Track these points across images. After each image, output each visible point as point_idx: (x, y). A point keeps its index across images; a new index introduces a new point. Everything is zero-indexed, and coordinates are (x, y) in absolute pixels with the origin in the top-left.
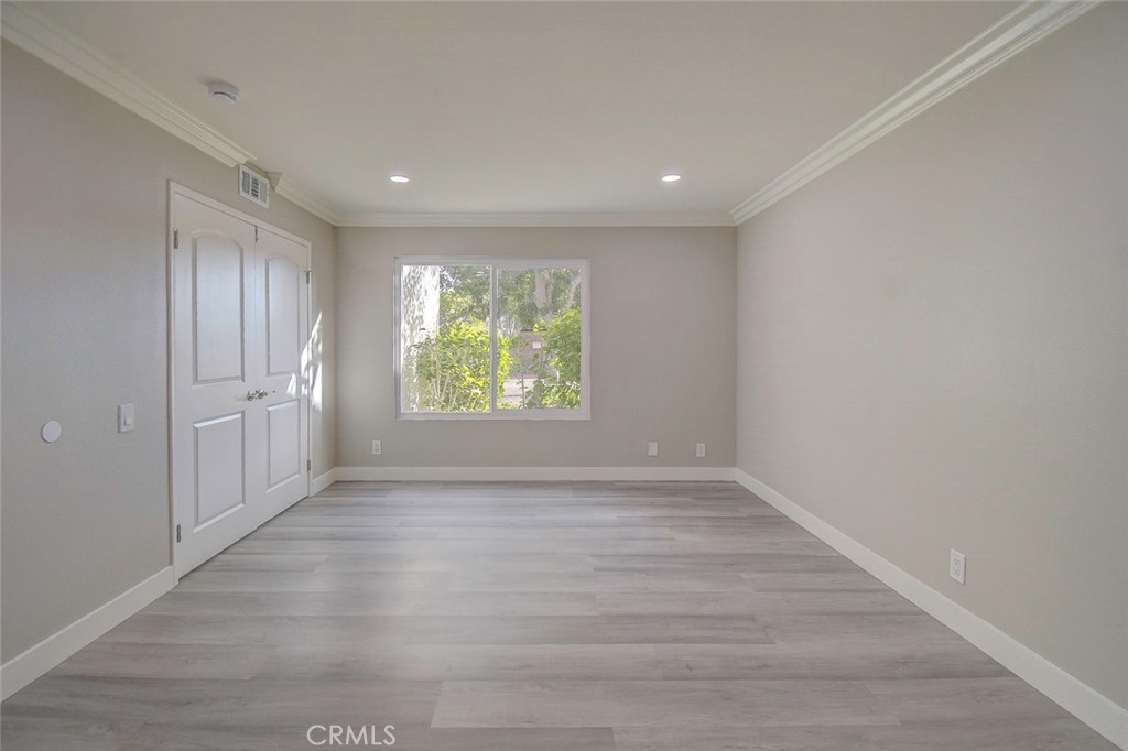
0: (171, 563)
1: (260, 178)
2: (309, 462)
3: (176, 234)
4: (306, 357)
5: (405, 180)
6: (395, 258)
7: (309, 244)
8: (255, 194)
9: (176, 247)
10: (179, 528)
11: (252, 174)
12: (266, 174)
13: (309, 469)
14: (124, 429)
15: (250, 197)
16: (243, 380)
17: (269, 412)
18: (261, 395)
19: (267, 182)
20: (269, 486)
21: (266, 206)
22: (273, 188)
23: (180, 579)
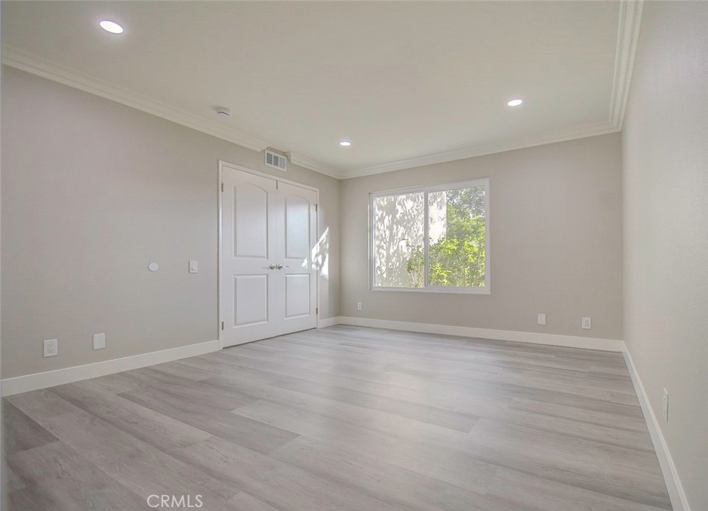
0: (218, 339)
1: (280, 156)
2: (317, 309)
3: (222, 185)
4: (316, 250)
5: (348, 144)
6: (370, 193)
7: (318, 190)
8: (276, 164)
9: (222, 191)
10: (223, 323)
11: (274, 154)
12: (284, 154)
13: (317, 313)
14: (191, 271)
15: (273, 166)
16: (268, 258)
17: (286, 278)
18: (280, 268)
19: (285, 158)
20: (286, 316)
21: (285, 170)
22: (290, 161)
23: (223, 348)
